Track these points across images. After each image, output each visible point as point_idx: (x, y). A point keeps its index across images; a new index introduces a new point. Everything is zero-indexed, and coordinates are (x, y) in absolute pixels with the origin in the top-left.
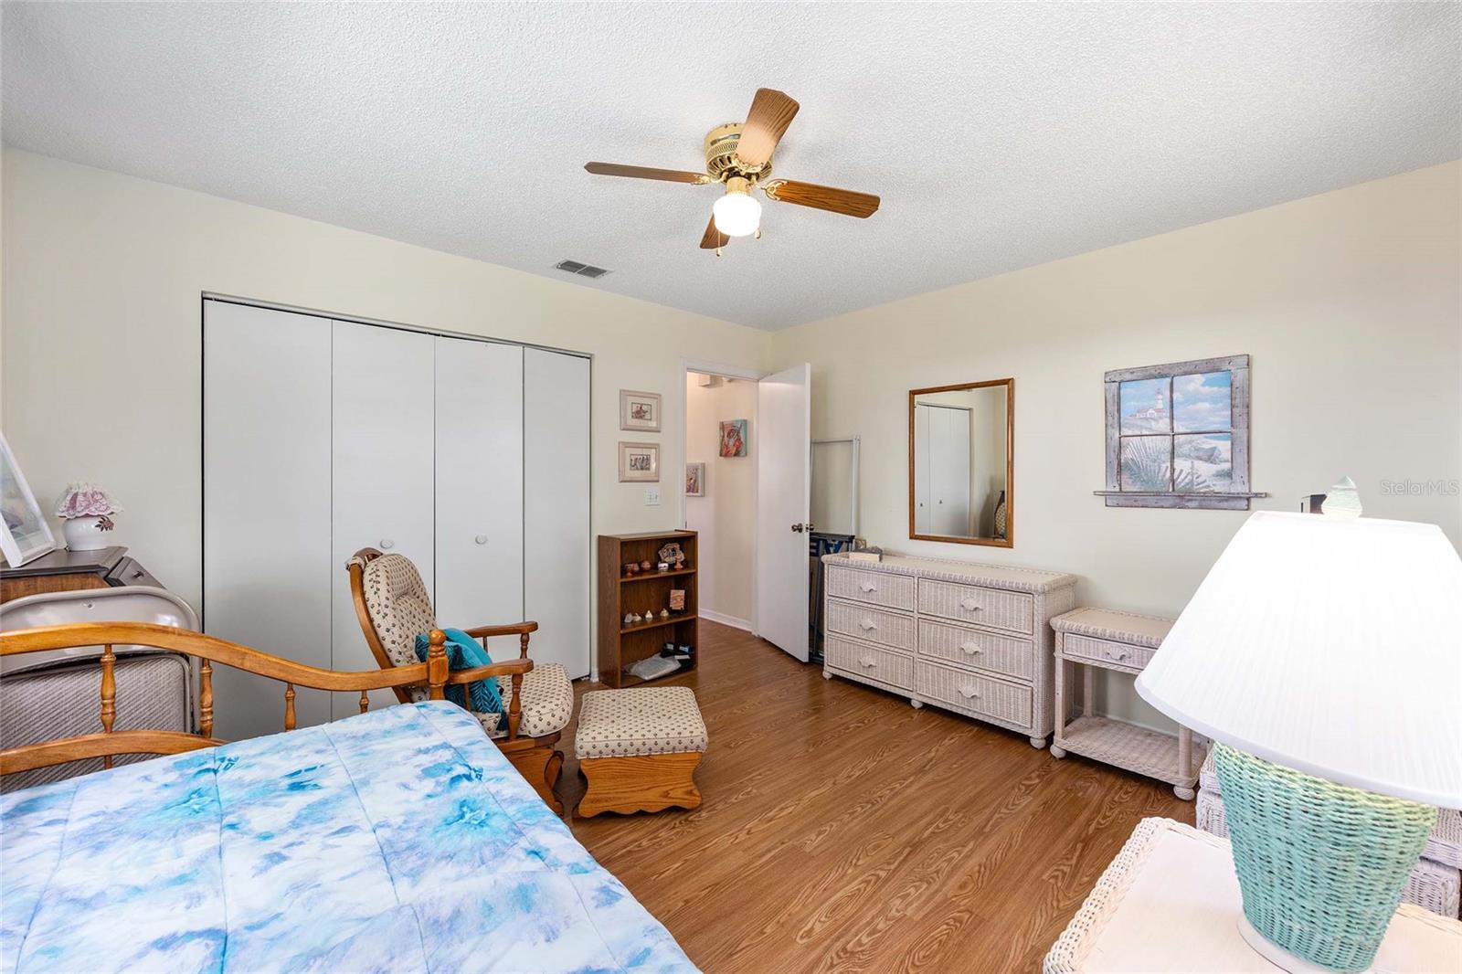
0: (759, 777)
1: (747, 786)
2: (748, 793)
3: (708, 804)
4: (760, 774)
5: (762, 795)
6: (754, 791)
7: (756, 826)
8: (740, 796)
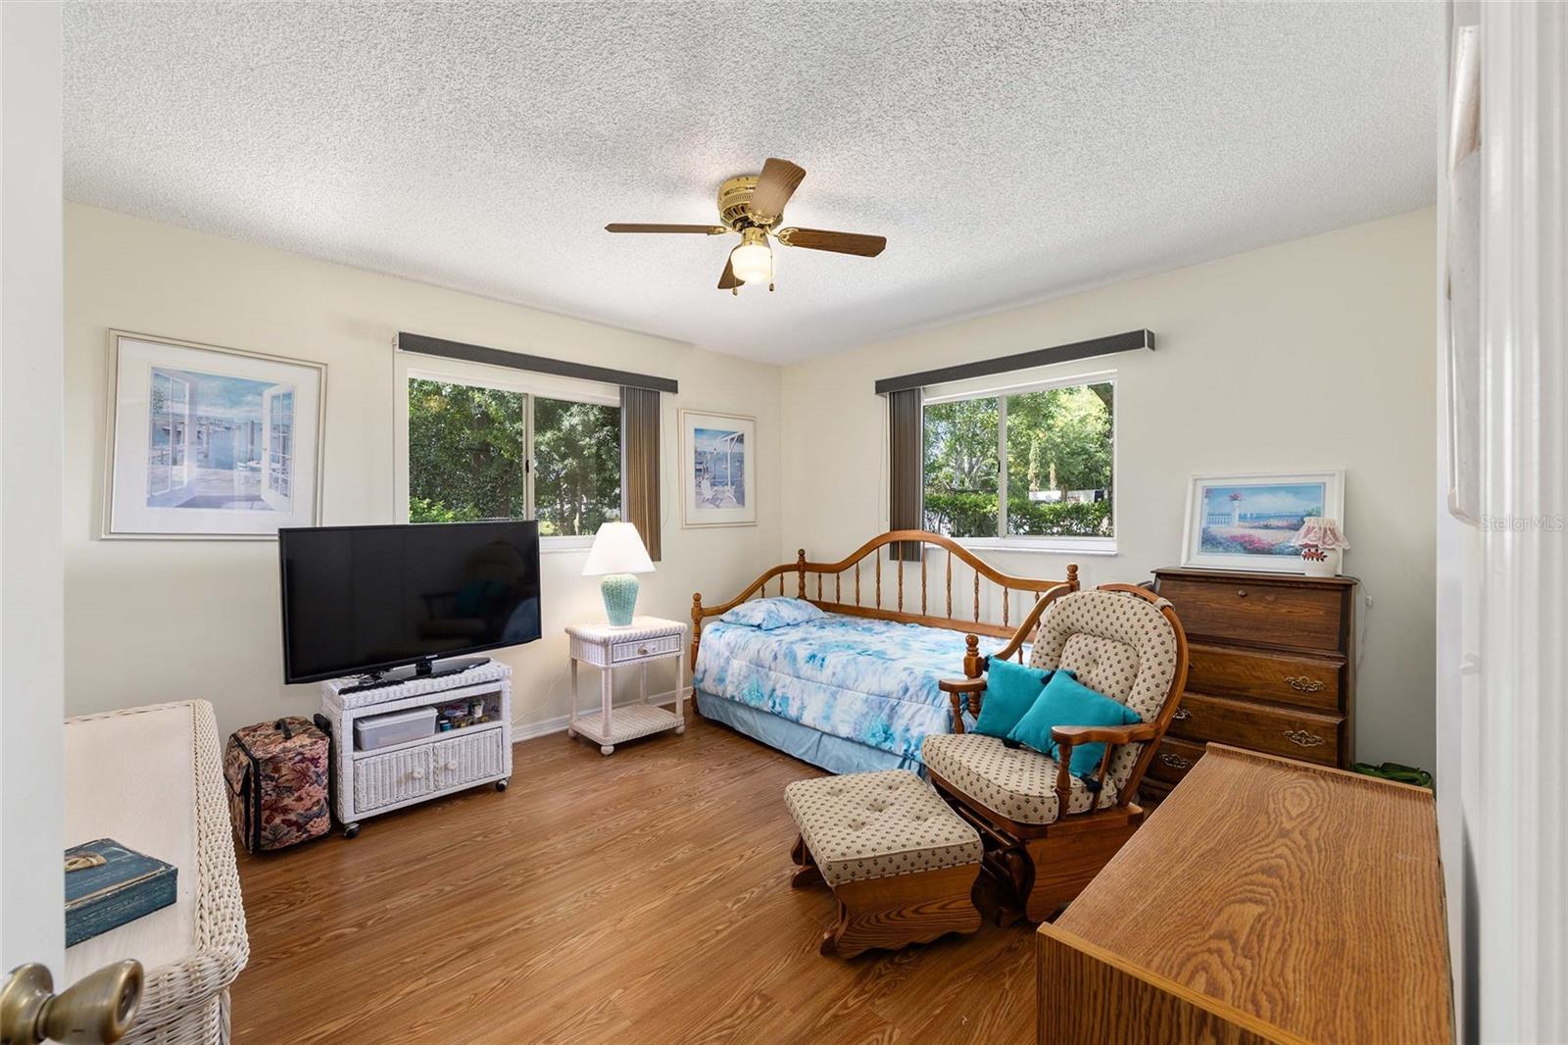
0: (719, 928)
1: (739, 910)
2: (738, 901)
3: (785, 883)
4: (718, 932)
5: (721, 899)
6: (729, 905)
7: (734, 863)
8: (748, 896)
